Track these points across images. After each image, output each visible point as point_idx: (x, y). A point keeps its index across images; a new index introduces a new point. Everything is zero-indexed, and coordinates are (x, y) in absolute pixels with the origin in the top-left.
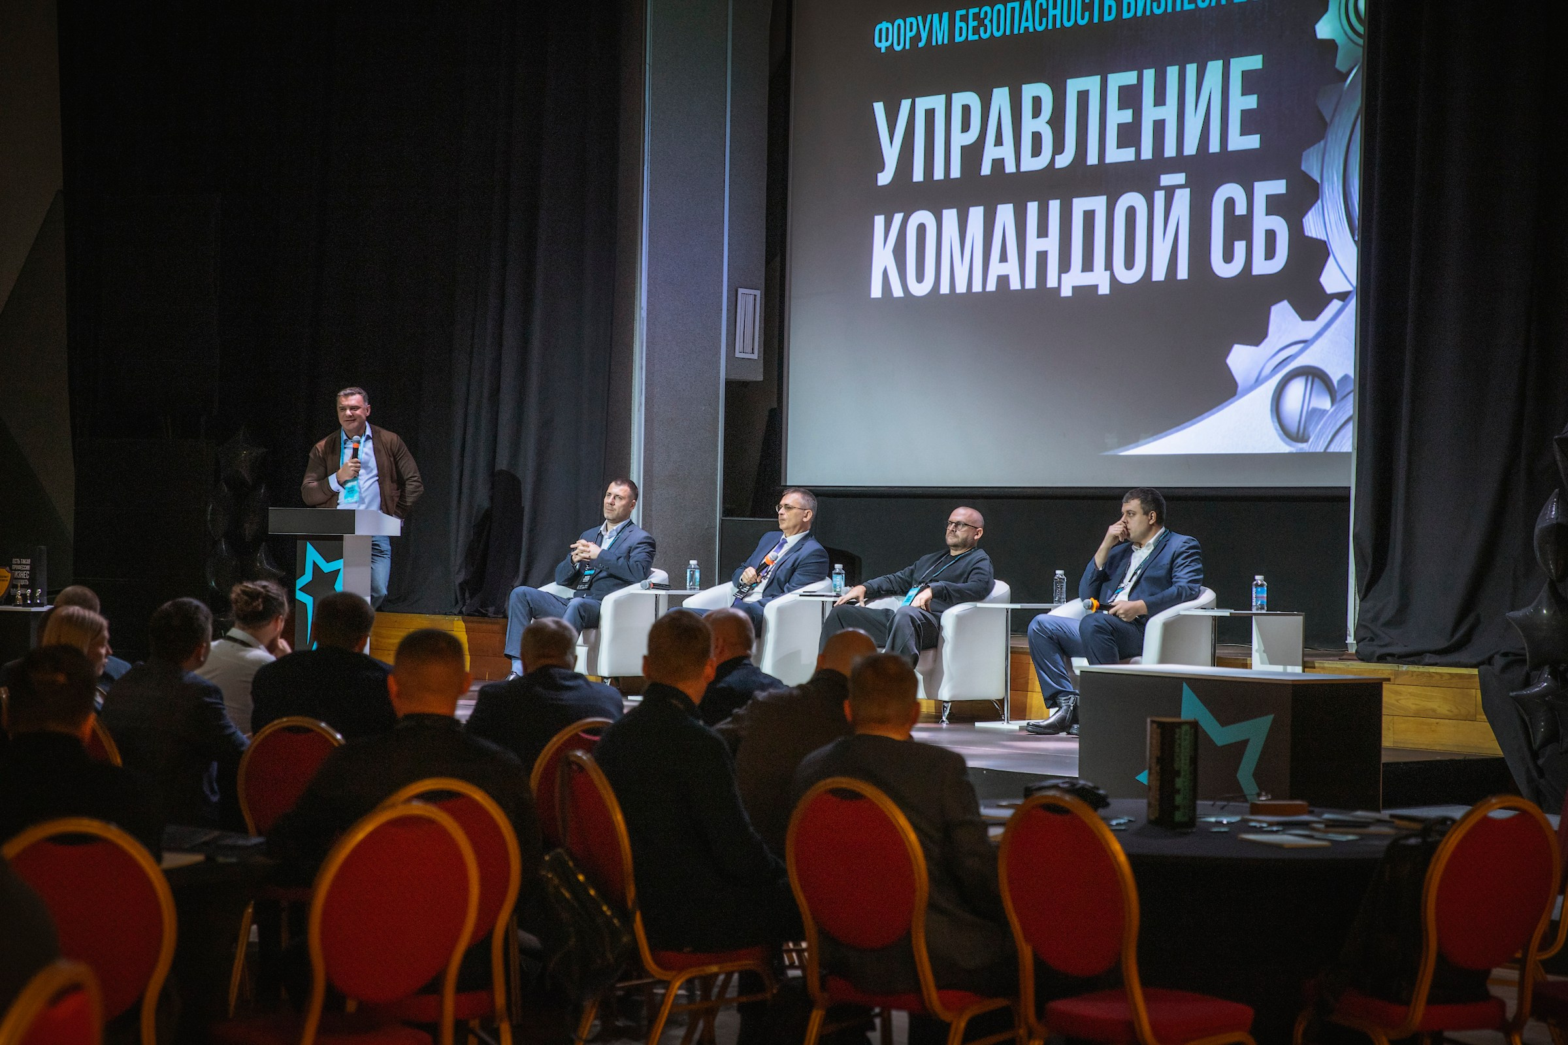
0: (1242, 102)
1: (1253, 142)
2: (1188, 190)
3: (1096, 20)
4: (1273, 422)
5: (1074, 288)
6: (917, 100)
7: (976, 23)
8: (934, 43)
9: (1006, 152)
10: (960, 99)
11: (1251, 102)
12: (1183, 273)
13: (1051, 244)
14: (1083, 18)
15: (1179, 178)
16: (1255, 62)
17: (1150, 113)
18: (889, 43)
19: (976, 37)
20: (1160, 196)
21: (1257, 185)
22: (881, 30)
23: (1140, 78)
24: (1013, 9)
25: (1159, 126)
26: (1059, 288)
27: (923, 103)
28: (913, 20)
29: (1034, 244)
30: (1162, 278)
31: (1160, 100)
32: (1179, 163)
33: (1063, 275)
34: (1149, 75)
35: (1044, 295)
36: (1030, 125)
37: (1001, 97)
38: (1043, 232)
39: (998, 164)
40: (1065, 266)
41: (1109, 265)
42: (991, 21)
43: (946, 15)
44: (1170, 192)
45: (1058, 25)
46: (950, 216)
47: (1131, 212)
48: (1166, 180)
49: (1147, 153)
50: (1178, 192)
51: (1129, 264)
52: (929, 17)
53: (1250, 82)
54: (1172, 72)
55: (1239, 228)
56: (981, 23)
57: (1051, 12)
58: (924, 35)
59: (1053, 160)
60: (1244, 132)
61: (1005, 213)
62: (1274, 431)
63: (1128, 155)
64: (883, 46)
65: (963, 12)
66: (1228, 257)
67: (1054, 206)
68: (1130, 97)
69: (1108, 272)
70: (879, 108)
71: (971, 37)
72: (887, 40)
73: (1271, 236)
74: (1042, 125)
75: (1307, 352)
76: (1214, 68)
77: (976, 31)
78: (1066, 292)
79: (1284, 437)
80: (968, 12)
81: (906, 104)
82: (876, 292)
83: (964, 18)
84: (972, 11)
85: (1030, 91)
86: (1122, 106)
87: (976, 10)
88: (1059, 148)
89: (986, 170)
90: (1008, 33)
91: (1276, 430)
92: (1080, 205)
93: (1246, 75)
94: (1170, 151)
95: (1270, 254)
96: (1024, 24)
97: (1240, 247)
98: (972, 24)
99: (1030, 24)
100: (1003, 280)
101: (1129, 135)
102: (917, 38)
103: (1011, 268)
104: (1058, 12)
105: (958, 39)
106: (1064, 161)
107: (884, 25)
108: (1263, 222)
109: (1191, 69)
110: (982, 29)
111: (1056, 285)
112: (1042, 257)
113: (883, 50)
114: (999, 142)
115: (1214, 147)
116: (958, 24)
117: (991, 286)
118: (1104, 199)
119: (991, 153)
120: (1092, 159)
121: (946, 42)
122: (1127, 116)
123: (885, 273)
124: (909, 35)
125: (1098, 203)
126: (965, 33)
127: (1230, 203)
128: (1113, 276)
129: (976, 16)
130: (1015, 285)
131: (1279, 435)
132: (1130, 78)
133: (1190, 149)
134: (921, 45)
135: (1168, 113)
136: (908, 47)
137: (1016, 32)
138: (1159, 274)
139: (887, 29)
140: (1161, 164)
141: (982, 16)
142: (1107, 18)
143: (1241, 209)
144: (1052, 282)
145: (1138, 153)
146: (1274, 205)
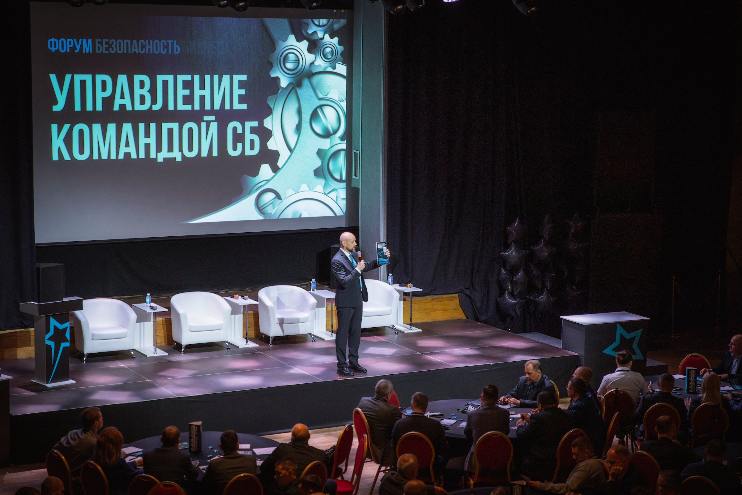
0: (238, 92)
1: (244, 107)
2: (216, 123)
3: (170, 52)
4: (256, 209)
5: (164, 159)
6: (75, 75)
7: (107, 46)
8: (84, 51)
9: (127, 101)
10: (99, 78)
11: (243, 92)
12: (215, 154)
13: (152, 141)
14: (164, 51)
15: (213, 118)
16: (244, 77)
17: (198, 93)
18: (57, 48)
19: (107, 52)
20: (203, 125)
21: (246, 123)
22: (51, 42)
23: (193, 78)
24: (127, 43)
25: (202, 98)
26: (156, 158)
27: (78, 78)
28: (71, 40)
29: (143, 141)
30: (206, 156)
31: (202, 87)
32: (212, 112)
33: (158, 154)
34: (197, 78)
35: (149, 162)
36: (138, 92)
37: (122, 79)
38: (147, 135)
39: (123, 107)
40: (159, 149)
41: (181, 150)
42: (116, 46)
43: (90, 41)
44: (208, 123)
45: (151, 52)
46: (97, 128)
47: (190, 130)
48: (206, 118)
49: (197, 107)
50: (212, 123)
51: (190, 149)
52: (80, 40)
53: (242, 85)
54: (207, 78)
55: (239, 138)
56: (110, 46)
57: (148, 47)
58: (78, 48)
59: (151, 107)
60: (240, 102)
61: (127, 128)
62: (256, 212)
63: (188, 107)
64: (53, 49)
65: (100, 40)
66: (235, 148)
67: (153, 126)
68: (188, 85)
69: (180, 153)
70: (53, 78)
71: (105, 52)
72: (55, 47)
73: (252, 142)
74: (145, 92)
75: (268, 183)
76: (226, 78)
77: (107, 49)
78: (160, 160)
79: (260, 213)
80: (102, 40)
81: (68, 77)
82: (55, 157)
83: (101, 43)
84: (104, 41)
85: (137, 78)
86: (184, 88)
87: (107, 40)
88: (154, 101)
89: (116, 108)
90: (125, 52)
91: (257, 211)
92: (165, 126)
93: (240, 82)
94: (208, 107)
95: (252, 148)
96: (133, 50)
97: (240, 145)
98: (105, 46)
99: (136, 50)
100: (127, 155)
101: (188, 100)
102: (74, 48)
103: (132, 150)
104: (151, 47)
105: (97, 51)
106: (157, 107)
107: (53, 40)
108: (248, 136)
109: (216, 77)
110: (111, 49)
111: (155, 157)
112: (147, 146)
113: (53, 51)
114: (122, 97)
115: (227, 107)
116: (97, 45)
117: (121, 156)
118: (177, 124)
119: (118, 102)
120: (171, 107)
121: (91, 51)
122: (187, 92)
123: (59, 149)
124: (69, 46)
125: (175, 126)
126: (102, 49)
127: (235, 129)
128: (183, 154)
129: (107, 43)
130: (134, 156)
131: (258, 213)
132: (188, 77)
133: (217, 107)
134: (77, 51)
135: (206, 92)
136: (68, 51)
137: (129, 52)
138: (204, 154)
139: (55, 42)
140: (203, 112)
141: (110, 43)
142: (175, 52)
143: (240, 131)
144: (153, 155)
145: (193, 107)
146: (253, 130)
